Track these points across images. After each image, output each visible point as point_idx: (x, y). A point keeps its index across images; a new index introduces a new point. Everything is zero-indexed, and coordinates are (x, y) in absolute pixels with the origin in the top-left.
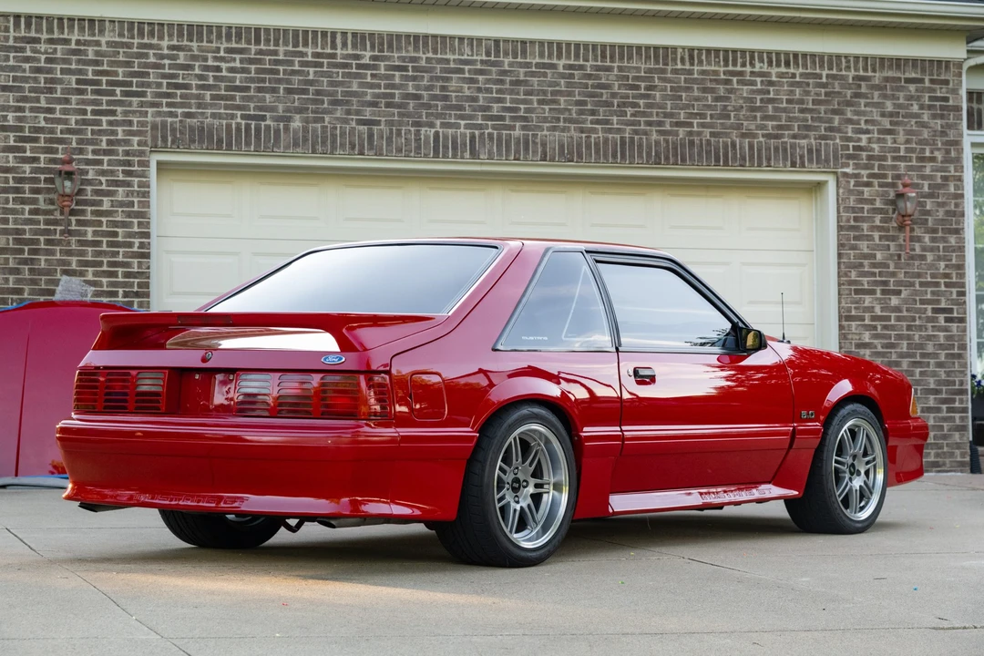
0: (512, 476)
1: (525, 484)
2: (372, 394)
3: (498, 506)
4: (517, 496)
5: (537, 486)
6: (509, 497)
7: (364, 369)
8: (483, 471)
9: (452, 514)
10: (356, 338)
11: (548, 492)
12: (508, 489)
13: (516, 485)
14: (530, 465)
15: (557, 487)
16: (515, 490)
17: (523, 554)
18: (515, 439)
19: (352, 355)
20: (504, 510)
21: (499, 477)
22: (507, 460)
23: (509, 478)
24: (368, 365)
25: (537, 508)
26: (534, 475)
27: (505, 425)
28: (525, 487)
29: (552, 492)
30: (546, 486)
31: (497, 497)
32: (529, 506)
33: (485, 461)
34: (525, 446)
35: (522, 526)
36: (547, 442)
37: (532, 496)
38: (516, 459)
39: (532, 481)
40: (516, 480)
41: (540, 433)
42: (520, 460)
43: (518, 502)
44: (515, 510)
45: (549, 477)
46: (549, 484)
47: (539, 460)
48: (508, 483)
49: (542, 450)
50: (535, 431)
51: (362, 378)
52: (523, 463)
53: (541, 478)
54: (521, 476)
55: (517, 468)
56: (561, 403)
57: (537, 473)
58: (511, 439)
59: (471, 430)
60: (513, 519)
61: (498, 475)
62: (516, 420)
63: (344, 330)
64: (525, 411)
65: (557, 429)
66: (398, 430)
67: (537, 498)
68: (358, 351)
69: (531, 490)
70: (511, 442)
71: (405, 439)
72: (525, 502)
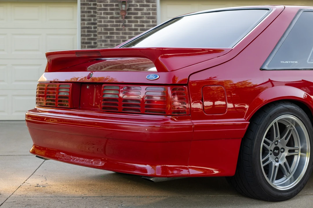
0: (274, 146)
1: (282, 150)
2: (176, 98)
3: (262, 166)
4: (277, 158)
5: (290, 151)
6: (271, 158)
7: (171, 82)
8: (252, 144)
9: (231, 172)
10: (166, 63)
11: (298, 155)
12: (271, 154)
13: (276, 151)
14: (286, 139)
15: (303, 151)
16: (276, 155)
17: (280, 194)
18: (275, 123)
19: (163, 74)
20: (267, 169)
21: (264, 146)
22: (270, 136)
23: (271, 147)
24: (174, 79)
25: (290, 164)
26: (288, 145)
27: (268, 117)
28: (282, 152)
29: (300, 153)
30: (296, 151)
31: (261, 160)
32: (285, 164)
33: (254, 139)
34: (282, 127)
35: (281, 174)
36: (297, 125)
37: (287, 157)
38: (276, 137)
39: (287, 149)
40: (277, 148)
41: (293, 120)
42: (279, 136)
43: (277, 162)
44: (275, 167)
45: (298, 146)
46: (298, 149)
47: (292, 135)
48: (271, 150)
49: (294, 129)
50: (289, 119)
51: (169, 89)
52: (281, 137)
53: (293, 146)
54: (280, 146)
55: (277, 141)
56: (304, 101)
57: (291, 143)
58: (273, 123)
59: (245, 120)
60: (274, 172)
61: (263, 146)
62: (275, 113)
63: (159, 58)
64: (281, 107)
65: (302, 117)
66: (193, 121)
67: (290, 159)
68: (168, 72)
69: (286, 154)
70: (273, 125)
71: (198, 127)
72: (282, 161)
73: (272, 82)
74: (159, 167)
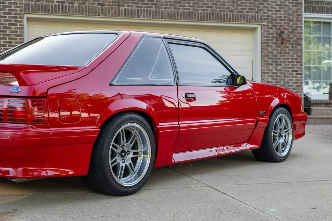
0: (121, 149)
1: (128, 153)
2: (36, 109)
3: (111, 166)
4: (124, 159)
5: (134, 153)
6: (119, 160)
7: (31, 95)
8: (103, 149)
10: (28, 79)
11: (141, 156)
12: (118, 156)
13: (123, 154)
14: (131, 143)
15: (145, 153)
16: (123, 157)
17: (125, 190)
18: (122, 130)
19: (25, 88)
20: (115, 169)
21: (112, 150)
22: (117, 141)
23: (119, 150)
24: (34, 92)
25: (135, 165)
26: (133, 148)
27: (116, 125)
28: (128, 154)
29: (143, 155)
30: (139, 153)
31: (110, 162)
32: (130, 164)
33: (104, 143)
34: (128, 133)
35: (126, 172)
36: (140, 131)
37: (132, 159)
38: (123, 141)
39: (132, 151)
40: (123, 151)
41: (137, 128)
42: (125, 141)
43: (124, 162)
44: (122, 167)
45: (141, 149)
46: (141, 152)
47: (136, 140)
48: (119, 153)
49: (138, 135)
50: (133, 127)
51: (29, 101)
52: (127, 142)
53: (137, 149)
54: (126, 149)
55: (124, 145)
56: (147, 112)
57: (135, 147)
58: (120, 130)
59: (96, 128)
60: (121, 171)
61: (112, 149)
62: (122, 122)
63: (21, 74)
64: (127, 116)
65: (144, 125)
66: (51, 129)
67: (134, 160)
68: (28, 86)
69: (131, 156)
70: (120, 132)
71: (55, 134)
72: (128, 161)
73: (121, 95)
74: (20, 169)
